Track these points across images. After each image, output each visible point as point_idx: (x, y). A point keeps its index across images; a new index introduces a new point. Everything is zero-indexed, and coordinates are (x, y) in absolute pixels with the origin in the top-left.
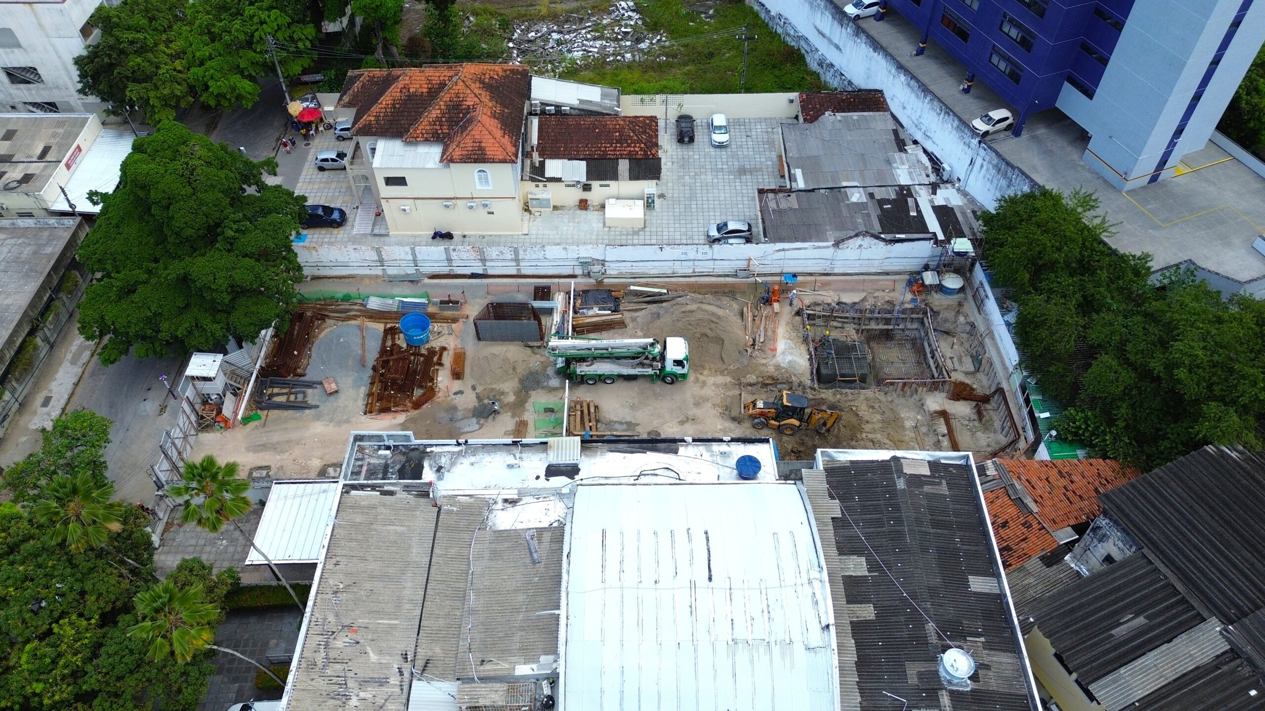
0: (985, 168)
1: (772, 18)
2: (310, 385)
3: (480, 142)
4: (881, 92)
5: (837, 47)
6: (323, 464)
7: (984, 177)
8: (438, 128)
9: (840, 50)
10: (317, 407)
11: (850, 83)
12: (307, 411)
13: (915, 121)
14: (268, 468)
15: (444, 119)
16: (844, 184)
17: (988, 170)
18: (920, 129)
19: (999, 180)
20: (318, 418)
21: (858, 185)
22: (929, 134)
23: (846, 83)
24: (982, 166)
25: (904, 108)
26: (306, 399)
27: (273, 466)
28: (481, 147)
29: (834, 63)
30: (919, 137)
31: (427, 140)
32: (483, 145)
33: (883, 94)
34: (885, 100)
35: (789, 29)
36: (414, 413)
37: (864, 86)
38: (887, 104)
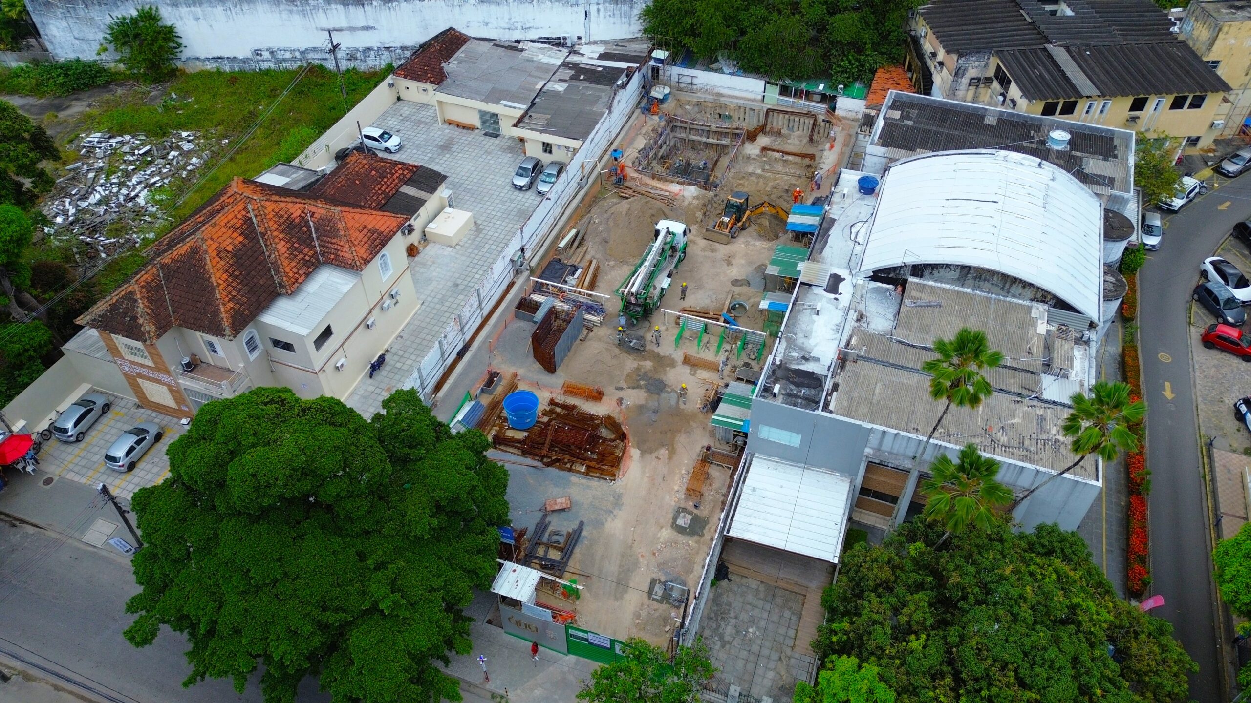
0: (602, 9)
1: (245, 61)
2: (542, 527)
3: (365, 227)
4: (451, 28)
5: (367, 28)
6: (669, 527)
7: (605, 17)
8: (301, 256)
9: (372, 28)
10: (582, 524)
11: (403, 48)
12: (584, 533)
13: (506, 26)
14: (653, 582)
15: (296, 245)
16: (539, 87)
17: (605, 9)
18: (516, 28)
19: (620, 10)
20: (599, 524)
21: (544, 82)
22: (527, 26)
23: (399, 51)
24: (598, 10)
25: (487, 24)
26: (565, 533)
27: (654, 576)
28: (369, 231)
29: (369, 45)
30: (517, 35)
31: (308, 275)
32: (369, 227)
33: (454, 30)
34: (460, 33)
35: (280, 56)
36: (631, 439)
37: (423, 39)
38: (464, 35)
